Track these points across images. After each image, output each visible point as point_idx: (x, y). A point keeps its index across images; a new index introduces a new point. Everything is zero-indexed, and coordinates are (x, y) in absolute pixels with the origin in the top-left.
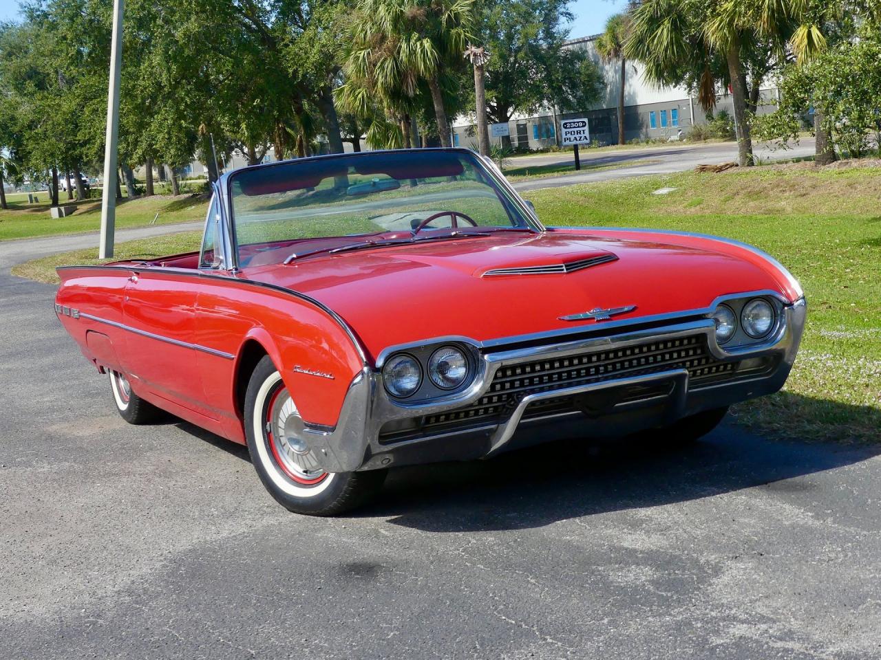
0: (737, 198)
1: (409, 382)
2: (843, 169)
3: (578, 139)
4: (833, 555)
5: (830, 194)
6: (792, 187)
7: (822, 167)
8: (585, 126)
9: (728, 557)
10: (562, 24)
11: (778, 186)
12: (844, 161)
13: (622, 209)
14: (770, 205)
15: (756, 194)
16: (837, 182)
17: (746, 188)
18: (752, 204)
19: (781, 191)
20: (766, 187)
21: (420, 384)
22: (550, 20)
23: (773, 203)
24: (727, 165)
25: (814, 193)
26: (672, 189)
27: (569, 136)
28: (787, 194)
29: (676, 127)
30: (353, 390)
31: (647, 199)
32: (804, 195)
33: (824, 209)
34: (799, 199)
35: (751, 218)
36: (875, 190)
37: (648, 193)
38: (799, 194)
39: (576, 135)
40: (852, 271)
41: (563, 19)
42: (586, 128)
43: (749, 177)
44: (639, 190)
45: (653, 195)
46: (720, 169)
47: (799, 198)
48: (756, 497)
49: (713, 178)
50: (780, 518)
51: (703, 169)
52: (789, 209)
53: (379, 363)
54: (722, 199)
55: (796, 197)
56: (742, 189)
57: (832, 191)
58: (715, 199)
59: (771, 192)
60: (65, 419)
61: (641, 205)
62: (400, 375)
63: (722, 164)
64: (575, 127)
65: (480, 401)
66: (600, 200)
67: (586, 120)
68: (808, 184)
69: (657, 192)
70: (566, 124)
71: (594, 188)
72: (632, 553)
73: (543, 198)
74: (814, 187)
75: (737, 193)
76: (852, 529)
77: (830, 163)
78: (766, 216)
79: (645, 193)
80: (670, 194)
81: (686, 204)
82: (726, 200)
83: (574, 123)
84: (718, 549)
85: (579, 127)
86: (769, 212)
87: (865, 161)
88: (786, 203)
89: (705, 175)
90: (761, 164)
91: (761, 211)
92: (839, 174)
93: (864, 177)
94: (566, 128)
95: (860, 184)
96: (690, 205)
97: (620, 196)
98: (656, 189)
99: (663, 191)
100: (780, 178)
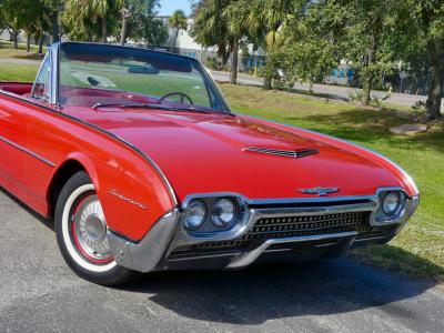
1: (197, 220)
7: (265, 91)
10: (156, 9)
11: (247, 95)
12: (275, 91)
19: (248, 98)
20: (241, 95)
21: (203, 222)
22: (151, 6)
23: (244, 102)
24: (225, 82)
25: (262, 102)
30: (162, 222)
33: (267, 110)
34: (256, 103)
37: (191, 87)
41: (156, 6)
43: (234, 89)
44: (187, 85)
52: (251, 106)
53: (185, 205)
55: (254, 102)
59: (243, 97)
62: (193, 214)
65: (244, 237)
68: (259, 97)
69: (194, 87)
74: (262, 99)
77: (269, 90)
78: (242, 107)
80: (199, 89)
87: (284, 93)
91: (240, 105)
92: (272, 96)
99: (197, 87)
100: (248, 92)
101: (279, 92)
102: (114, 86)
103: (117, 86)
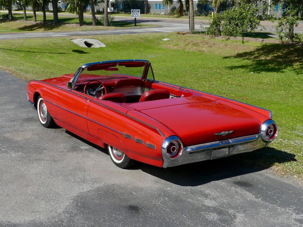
0: (190, 45)
2: (224, 39)
3: (136, 16)
4: (264, 213)
5: (219, 47)
6: (207, 43)
7: (217, 37)
8: (138, 12)
9: (236, 212)
11: (203, 42)
12: (223, 36)
13: (153, 45)
14: (200, 49)
15: (196, 44)
16: (221, 43)
17: (192, 42)
18: (194, 48)
19: (203, 44)
24: (186, 33)
25: (214, 47)
26: (169, 39)
27: (133, 15)
28: (205, 46)
29: (163, 10)
31: (160, 42)
32: (211, 47)
33: (217, 53)
34: (209, 48)
35: (194, 53)
36: (233, 48)
37: (161, 40)
38: (209, 46)
39: (136, 15)
40: (230, 80)
42: (139, 13)
43: (193, 38)
45: (162, 41)
46: (184, 34)
48: (237, 188)
49: (181, 37)
50: (246, 197)
51: (178, 33)
52: (206, 51)
54: (185, 44)
55: (209, 47)
57: (220, 46)
58: (182, 45)
59: (200, 44)
60: (9, 132)
61: (159, 44)
64: (136, 12)
66: (145, 40)
67: (139, 10)
68: (212, 43)
69: (164, 40)
70: (133, 11)
71: (143, 36)
72: (209, 207)
73: (127, 38)
74: (214, 44)
75: (190, 43)
76: (267, 203)
78: (199, 53)
79: (160, 40)
80: (168, 41)
81: (173, 45)
82: (186, 45)
83: (136, 11)
84: (232, 208)
85: (137, 12)
86: (199, 51)
88: (205, 49)
89: (179, 36)
91: (198, 51)
93: (230, 43)
94: (133, 12)
95: (229, 45)
96: (175, 45)
97: (152, 40)
98: (163, 38)
99: (166, 39)
100: (203, 39)
102: (104, 46)
103: (106, 46)
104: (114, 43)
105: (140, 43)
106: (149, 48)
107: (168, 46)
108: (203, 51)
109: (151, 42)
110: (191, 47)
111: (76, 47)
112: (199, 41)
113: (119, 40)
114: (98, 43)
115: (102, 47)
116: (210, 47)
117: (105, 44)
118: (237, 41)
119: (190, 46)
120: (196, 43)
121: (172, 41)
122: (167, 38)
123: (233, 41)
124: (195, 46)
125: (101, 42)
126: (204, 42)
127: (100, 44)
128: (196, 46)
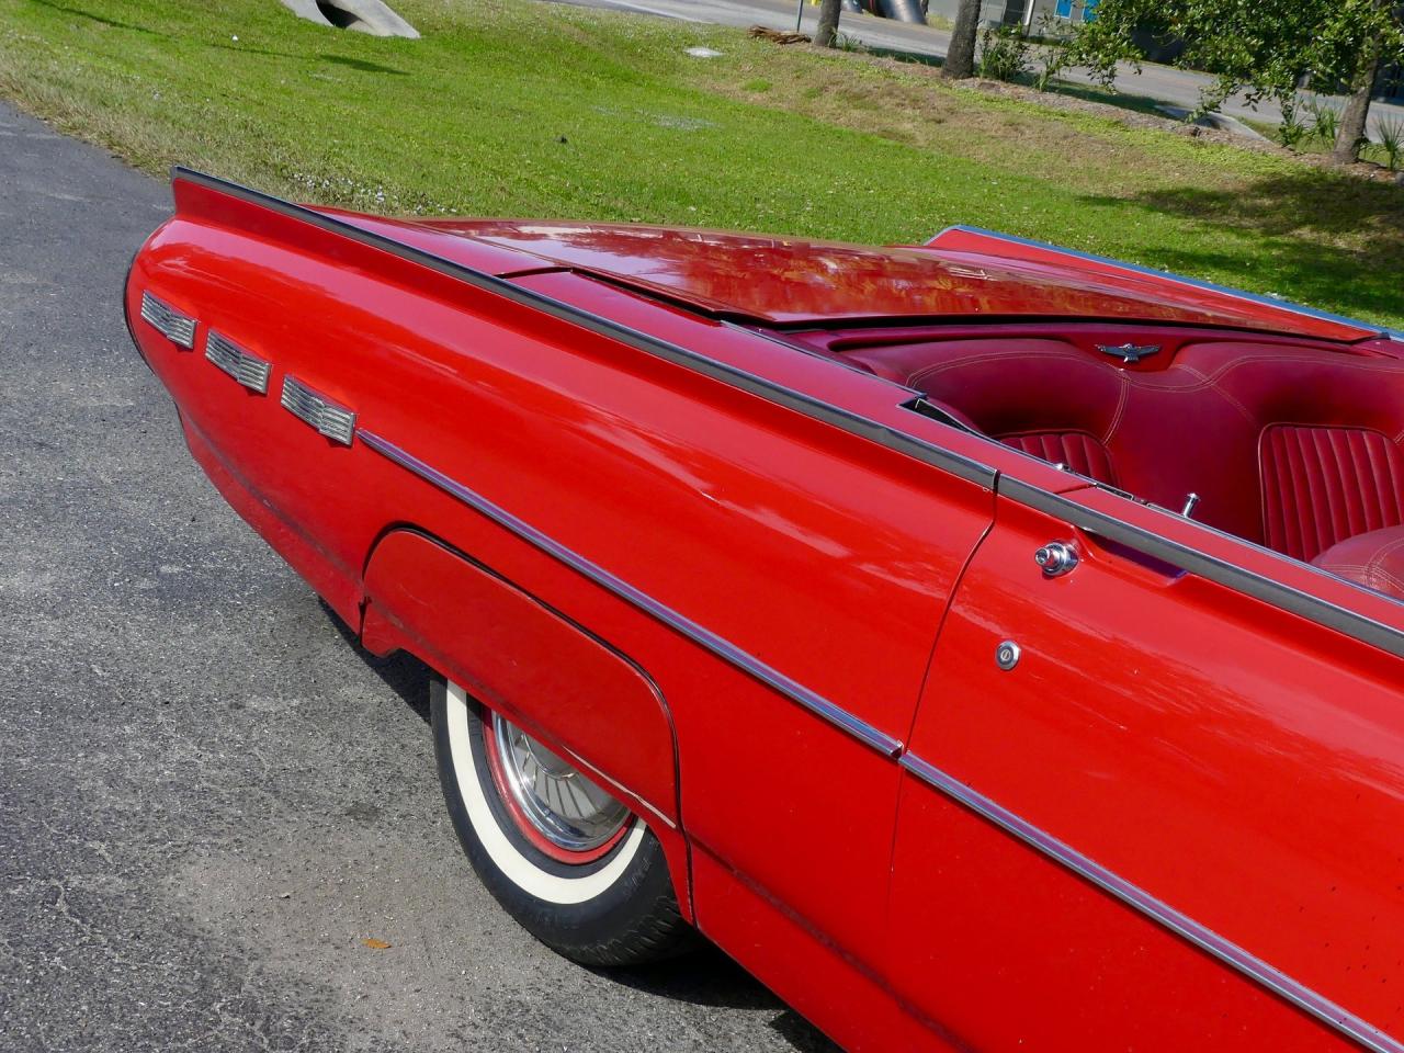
0: (827, 96)
2: (991, 93)
5: (982, 130)
6: (915, 103)
7: (955, 82)
11: (890, 94)
12: (986, 81)
13: (641, 65)
14: (888, 122)
15: (857, 98)
16: (988, 113)
17: (837, 83)
18: (856, 113)
19: (898, 105)
20: (870, 91)
23: (889, 120)
24: (795, 36)
25: (953, 123)
26: (716, 53)
28: (909, 112)
31: (679, 58)
32: (939, 122)
33: (983, 157)
34: (933, 127)
35: (862, 138)
37: (680, 51)
38: (930, 117)
43: (838, 63)
44: (664, 41)
45: (688, 55)
46: (785, 40)
47: (932, 124)
49: (779, 52)
51: (760, 32)
52: (921, 139)
54: (803, 90)
55: (927, 121)
56: (832, 84)
57: (983, 127)
58: (791, 90)
59: (881, 102)
60: (204, 811)
61: (673, 68)
63: (788, 33)
66: (606, 41)
68: (939, 103)
69: (692, 51)
73: (517, 14)
74: (952, 111)
75: (824, 89)
77: (963, 78)
78: (888, 141)
79: (675, 49)
80: (714, 60)
81: (743, 84)
82: (810, 95)
86: (886, 134)
87: (1022, 90)
88: (913, 127)
89: (767, 46)
90: (848, 48)
91: (875, 130)
92: (987, 100)
93: (1031, 118)
95: (1029, 126)
96: (753, 88)
97: (635, 44)
98: (691, 46)
99: (703, 52)
100: (891, 81)
101: (1007, 90)
102: (412, 34)
103: (422, 35)
104: (460, 28)
105: (585, 48)
106: (627, 79)
107: (722, 85)
108: (903, 137)
109: (634, 54)
110: (839, 107)
111: (280, 14)
112: (870, 87)
113: (481, 15)
114: (382, 12)
115: (403, 39)
116: (933, 120)
117: (418, 25)
118: (1063, 115)
119: (829, 102)
120: (856, 90)
121: (735, 66)
122: (710, 47)
123: (1042, 108)
124: (855, 107)
125: (395, 11)
126: (896, 92)
127: (393, 24)
128: (863, 107)
